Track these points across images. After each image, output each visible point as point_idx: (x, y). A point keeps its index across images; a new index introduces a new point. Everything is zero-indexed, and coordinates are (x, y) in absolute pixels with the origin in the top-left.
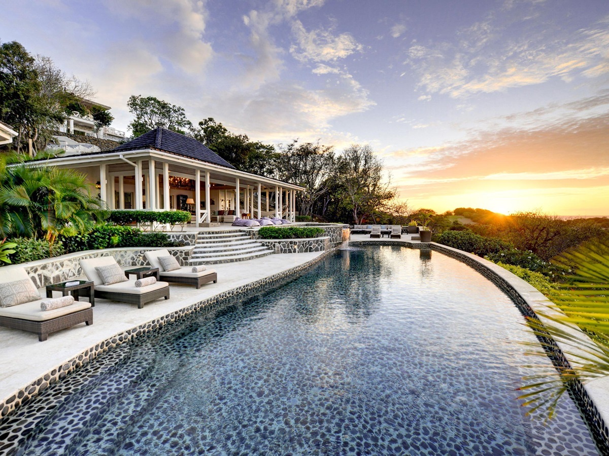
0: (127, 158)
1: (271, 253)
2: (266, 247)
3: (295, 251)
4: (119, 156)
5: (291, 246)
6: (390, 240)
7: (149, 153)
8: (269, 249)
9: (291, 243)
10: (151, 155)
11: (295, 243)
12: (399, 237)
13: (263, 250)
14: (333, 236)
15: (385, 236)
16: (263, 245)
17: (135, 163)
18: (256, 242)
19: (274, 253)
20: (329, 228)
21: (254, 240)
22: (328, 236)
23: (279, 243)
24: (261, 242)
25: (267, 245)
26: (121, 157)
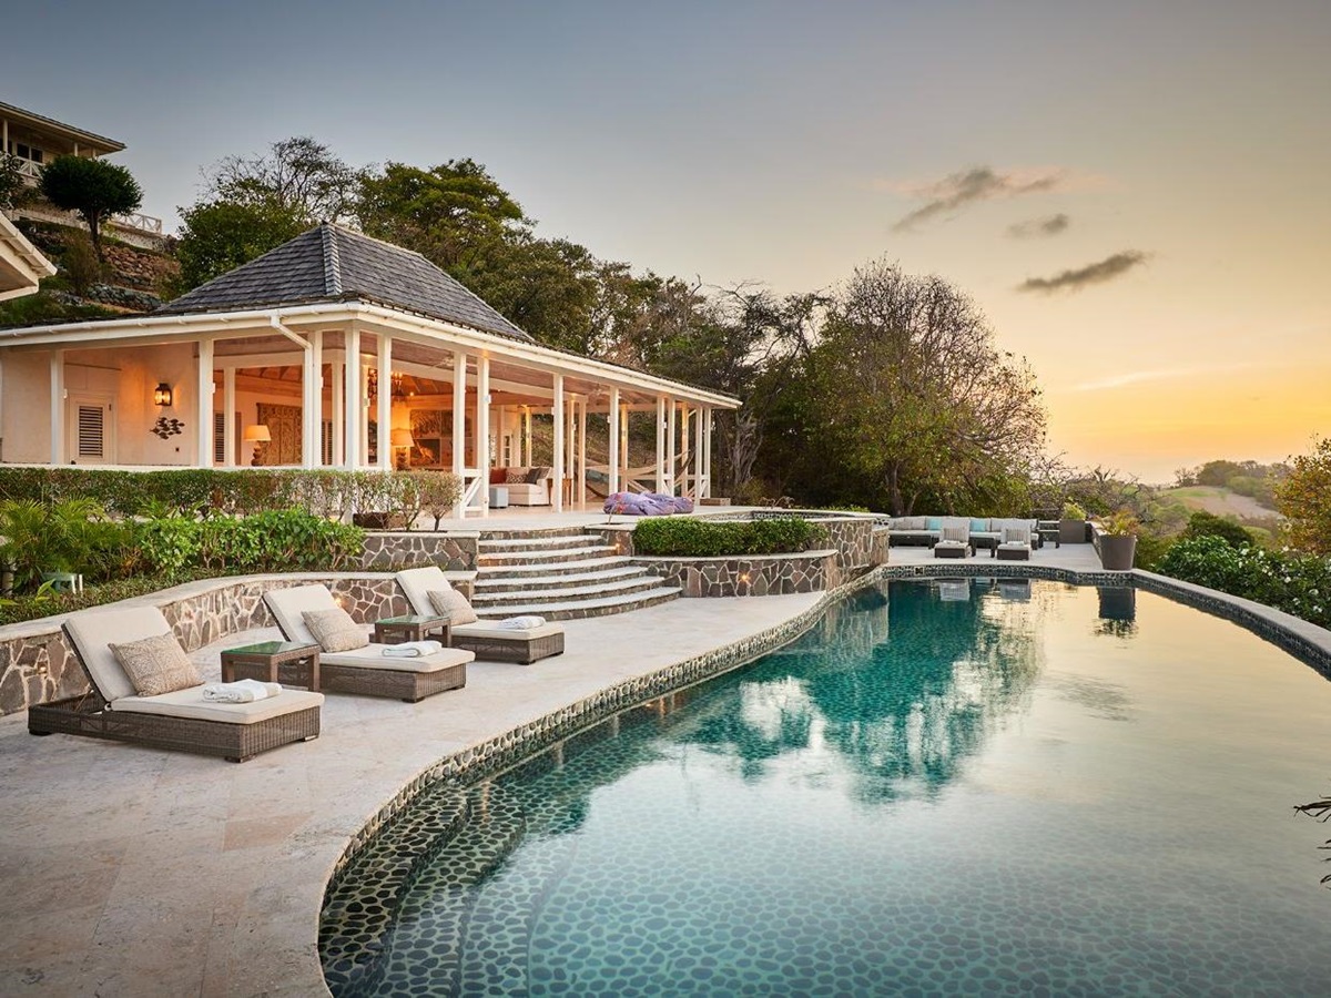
0: (287, 326)
1: (673, 597)
2: (660, 579)
3: (742, 592)
4: (269, 319)
5: (733, 576)
6: (995, 562)
7: (355, 312)
8: (665, 584)
9: (732, 565)
10: (360, 317)
11: (744, 568)
12: (1023, 555)
13: (655, 586)
14: (845, 549)
15: (979, 552)
16: (651, 573)
17: (305, 337)
18: (631, 563)
19: (681, 594)
20: (835, 523)
21: (628, 558)
22: (831, 547)
23: (699, 565)
24: (645, 564)
25: (661, 574)
26: (275, 323)
